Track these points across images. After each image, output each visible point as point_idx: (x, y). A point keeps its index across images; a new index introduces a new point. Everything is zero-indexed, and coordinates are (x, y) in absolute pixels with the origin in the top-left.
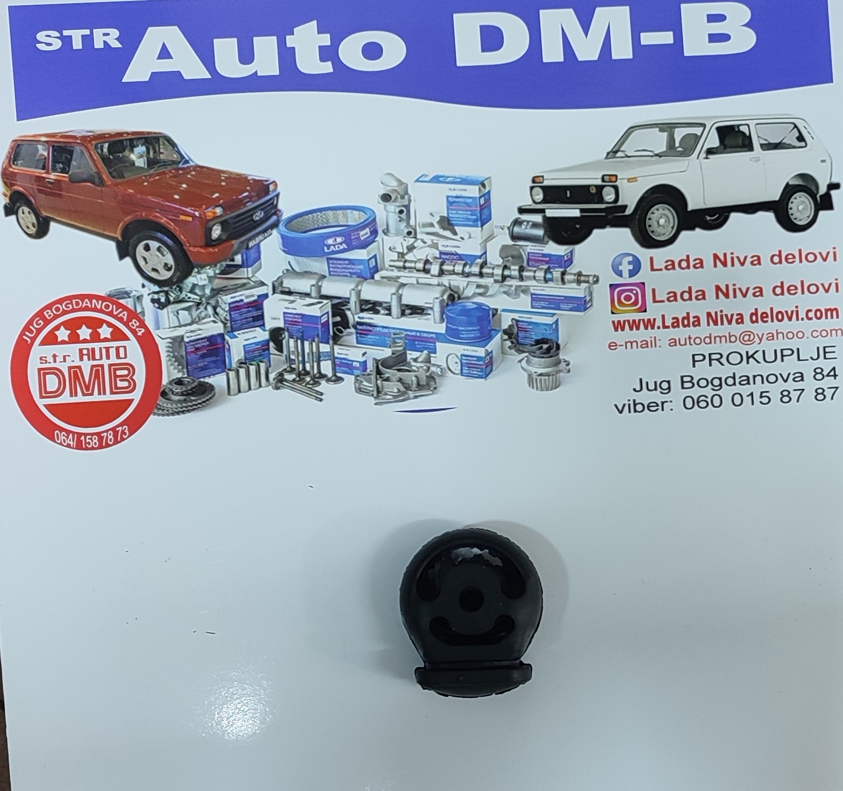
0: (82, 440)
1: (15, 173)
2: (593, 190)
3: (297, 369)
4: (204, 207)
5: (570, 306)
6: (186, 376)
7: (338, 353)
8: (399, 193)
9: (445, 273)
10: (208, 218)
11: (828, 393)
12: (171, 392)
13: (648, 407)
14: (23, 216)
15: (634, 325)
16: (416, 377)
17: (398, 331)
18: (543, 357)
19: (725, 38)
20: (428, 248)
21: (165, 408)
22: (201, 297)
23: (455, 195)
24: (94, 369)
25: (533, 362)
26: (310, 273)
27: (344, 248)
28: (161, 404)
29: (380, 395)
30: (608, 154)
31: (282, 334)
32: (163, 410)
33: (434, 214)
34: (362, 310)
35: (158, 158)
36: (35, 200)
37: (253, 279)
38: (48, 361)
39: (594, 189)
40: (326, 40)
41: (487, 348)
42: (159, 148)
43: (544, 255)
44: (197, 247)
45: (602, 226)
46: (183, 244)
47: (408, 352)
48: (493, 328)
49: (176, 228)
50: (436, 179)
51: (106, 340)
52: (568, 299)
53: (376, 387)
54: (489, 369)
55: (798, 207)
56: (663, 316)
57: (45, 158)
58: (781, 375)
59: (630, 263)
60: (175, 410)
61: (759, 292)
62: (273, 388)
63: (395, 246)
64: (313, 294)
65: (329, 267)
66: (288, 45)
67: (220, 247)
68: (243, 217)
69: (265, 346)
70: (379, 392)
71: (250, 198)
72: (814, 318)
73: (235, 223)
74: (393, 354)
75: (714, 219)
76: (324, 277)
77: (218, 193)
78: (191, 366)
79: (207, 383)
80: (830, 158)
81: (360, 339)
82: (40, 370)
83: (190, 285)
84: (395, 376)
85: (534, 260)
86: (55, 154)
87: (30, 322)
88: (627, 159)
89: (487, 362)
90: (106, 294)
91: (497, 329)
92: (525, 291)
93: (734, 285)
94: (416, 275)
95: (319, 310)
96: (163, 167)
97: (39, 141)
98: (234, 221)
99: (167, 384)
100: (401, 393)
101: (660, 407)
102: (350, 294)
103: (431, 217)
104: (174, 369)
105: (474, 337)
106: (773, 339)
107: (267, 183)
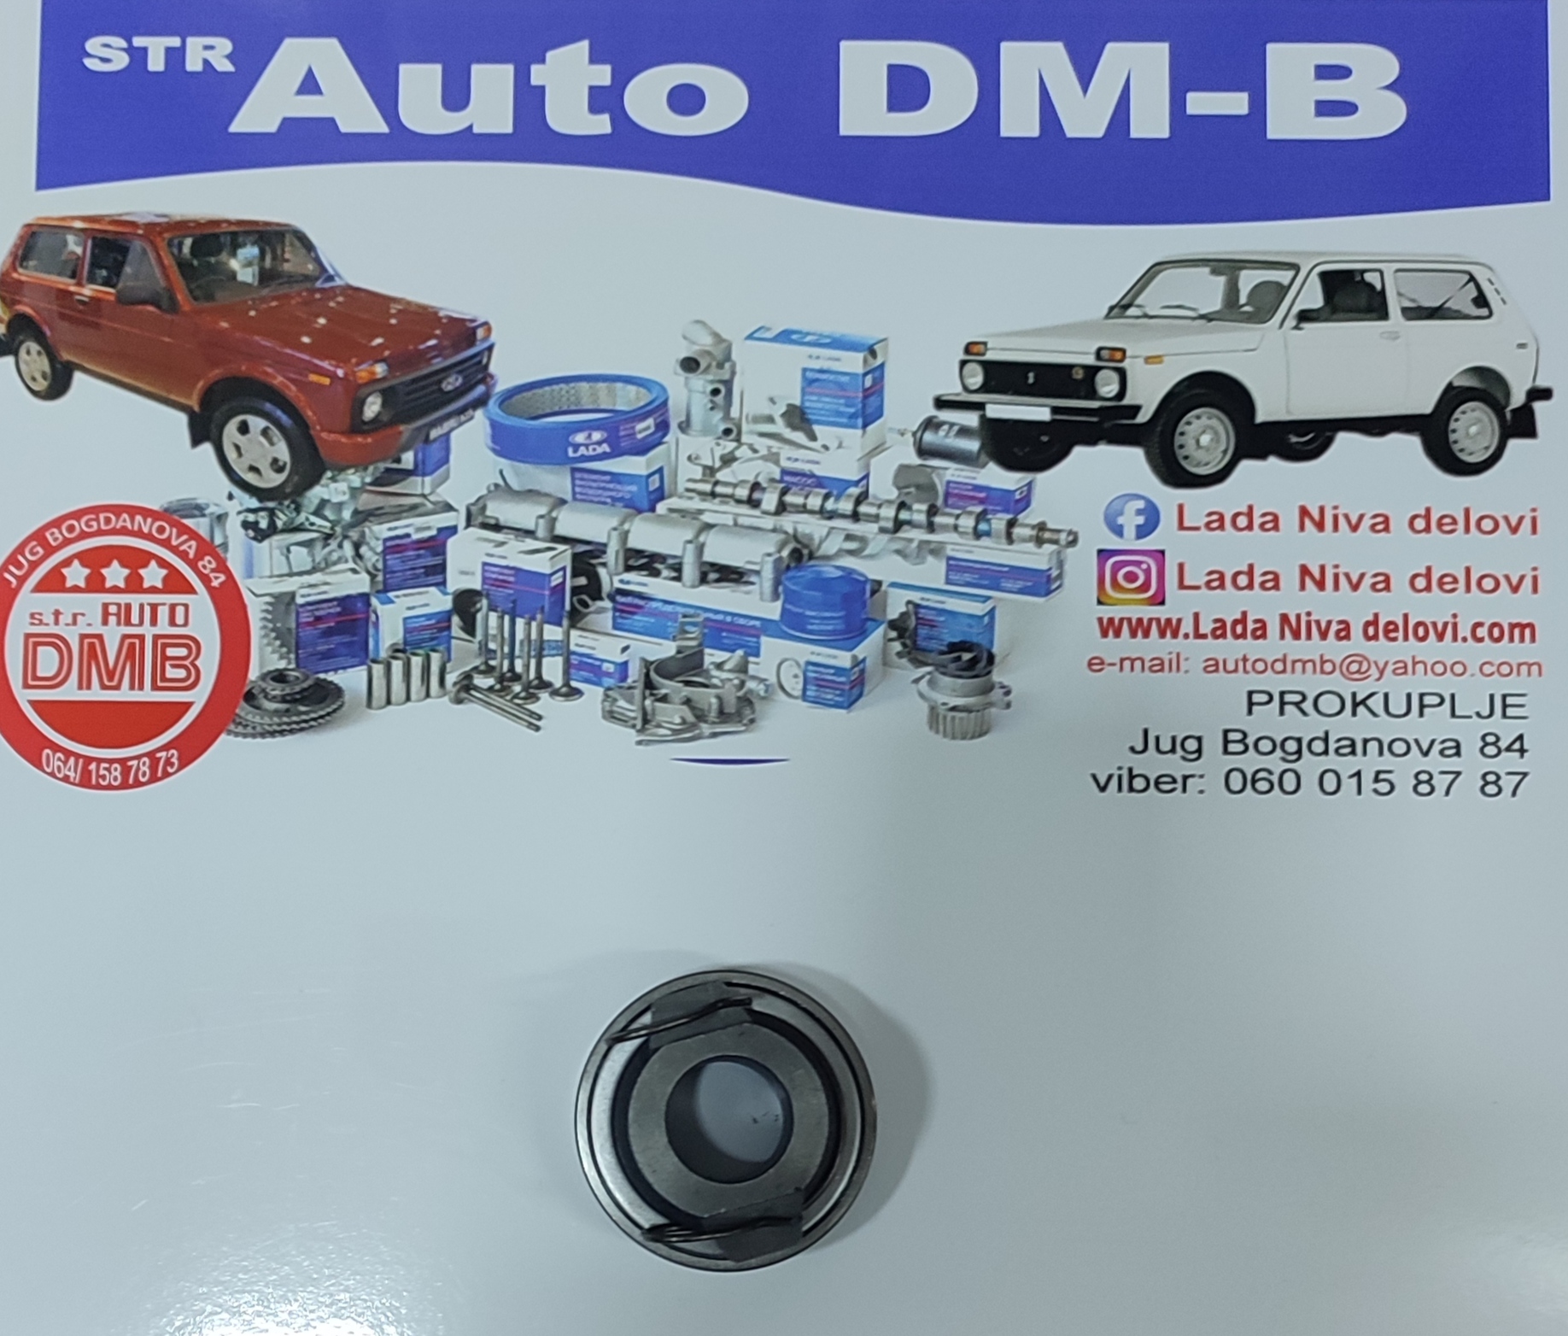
1: (21, 282)
2: (1079, 375)
3: (498, 669)
4: (354, 360)
5: (1020, 584)
6: (292, 666)
7: (577, 645)
8: (714, 357)
9: (789, 509)
10: (360, 382)
11: (1508, 783)
12: (261, 696)
13: (1157, 783)
14: (27, 357)
15: (1140, 628)
16: (719, 697)
18: (960, 676)
19: (1346, 108)
20: (760, 462)
21: (249, 723)
22: (334, 524)
23: (817, 367)
24: (128, 641)
25: (941, 683)
26: (539, 493)
27: (605, 453)
28: (243, 714)
29: (647, 726)
30: (1112, 308)
31: (475, 604)
32: (246, 726)
33: (776, 400)
34: (628, 569)
35: (280, 269)
36: (51, 329)
37: (431, 497)
38: (45, 621)
39: (1081, 371)
40: (603, 75)
41: (855, 652)
42: (283, 252)
43: (978, 488)
44: (334, 432)
45: (1092, 441)
46: (310, 425)
47: (707, 651)
48: (870, 616)
49: (300, 395)
50: (785, 337)
51: (153, 590)
52: (1017, 572)
53: (641, 713)
54: (856, 691)
55: (1468, 427)
56: (1196, 616)
58: (1417, 741)
59: (1139, 512)
60: (267, 728)
61: (1384, 583)
62: (450, 700)
63: (701, 453)
64: (541, 533)
65: (574, 485)
66: (534, 81)
67: (376, 436)
68: (423, 384)
69: (442, 621)
70: (646, 721)
71: (439, 350)
72: (1487, 639)
73: (409, 394)
74: (679, 652)
75: (1307, 442)
76: (563, 502)
77: (382, 337)
78: (304, 648)
79: (331, 683)
80: (1536, 340)
81: (620, 621)
82: (28, 636)
83: (316, 502)
84: (680, 692)
85: (958, 496)
86: (97, 251)
87: (20, 549)
88: (1146, 320)
89: (853, 678)
90: (162, 507)
91: (878, 618)
92: (936, 551)
93: (1336, 566)
94: (732, 508)
95: (549, 563)
96: (287, 285)
97: (70, 229)
98: (408, 389)
99: (258, 677)
100: (686, 726)
101: (1179, 785)
102: (609, 536)
103: (771, 404)
104: (273, 652)
105: (834, 631)
106: (1405, 672)
107: (473, 324)
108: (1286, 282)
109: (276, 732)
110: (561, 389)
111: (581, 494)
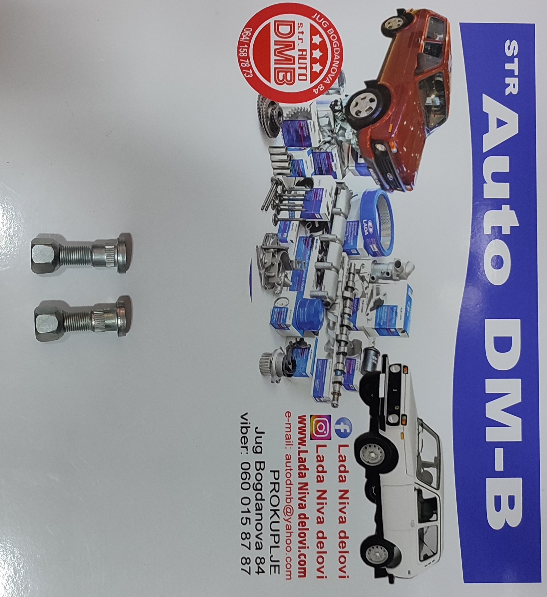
0: (245, 46)
1: (425, 18)
3: (284, 195)
4: (398, 141)
5: (318, 387)
6: (284, 119)
7: (293, 223)
8: (401, 273)
9: (345, 301)
10: (390, 143)
11: (246, 567)
12: (273, 108)
13: (244, 437)
14: (397, 21)
15: (302, 431)
16: (274, 276)
17: (306, 266)
18: (283, 365)
19: (498, 507)
20: (362, 290)
22: (337, 134)
23: (398, 311)
24: (293, 59)
25: (280, 358)
26: (349, 209)
27: (365, 233)
28: (266, 101)
29: (263, 250)
30: (421, 420)
31: (308, 186)
32: (262, 102)
33: (385, 296)
34: (322, 242)
35: (431, 113)
36: (407, 30)
37: (347, 169)
38: (299, 28)
39: (397, 409)
41: (292, 326)
42: (438, 114)
43: (353, 371)
44: (371, 133)
45: (371, 413)
46: (373, 125)
47: (292, 271)
48: (305, 332)
49: (385, 121)
50: (409, 299)
51: (312, 68)
52: (322, 385)
53: (268, 247)
54: (277, 326)
55: (378, 552)
56: (307, 452)
57: (434, 39)
58: (261, 533)
59: (345, 430)
60: (261, 110)
61: (320, 521)
62: (272, 177)
63: (365, 268)
64: (335, 210)
65: (352, 222)
66: (503, 206)
67: (370, 150)
68: (390, 166)
69: (301, 174)
70: (265, 249)
71: (402, 172)
72: (300, 559)
73: (386, 161)
74: (291, 261)
75: (372, 493)
76: (346, 218)
77: (407, 151)
78: (291, 123)
79: (279, 133)
80: (411, 578)
81: (303, 239)
82: (294, 22)
83: (345, 127)
84: (276, 262)
85: (350, 363)
86: (437, 46)
88: (417, 433)
89: (282, 325)
90: (342, 71)
91: (304, 334)
92: (330, 355)
93: (326, 504)
94: (345, 280)
95: (323, 213)
96: (425, 116)
97: (445, 36)
98: (388, 161)
99: (280, 106)
100: (264, 264)
101: (243, 445)
102: (333, 235)
103: (384, 294)
104: (289, 112)
105: (299, 318)
106: (287, 529)
107: (412, 185)
108: (432, 485)
109: (260, 113)
110: (388, 217)
111: (349, 224)
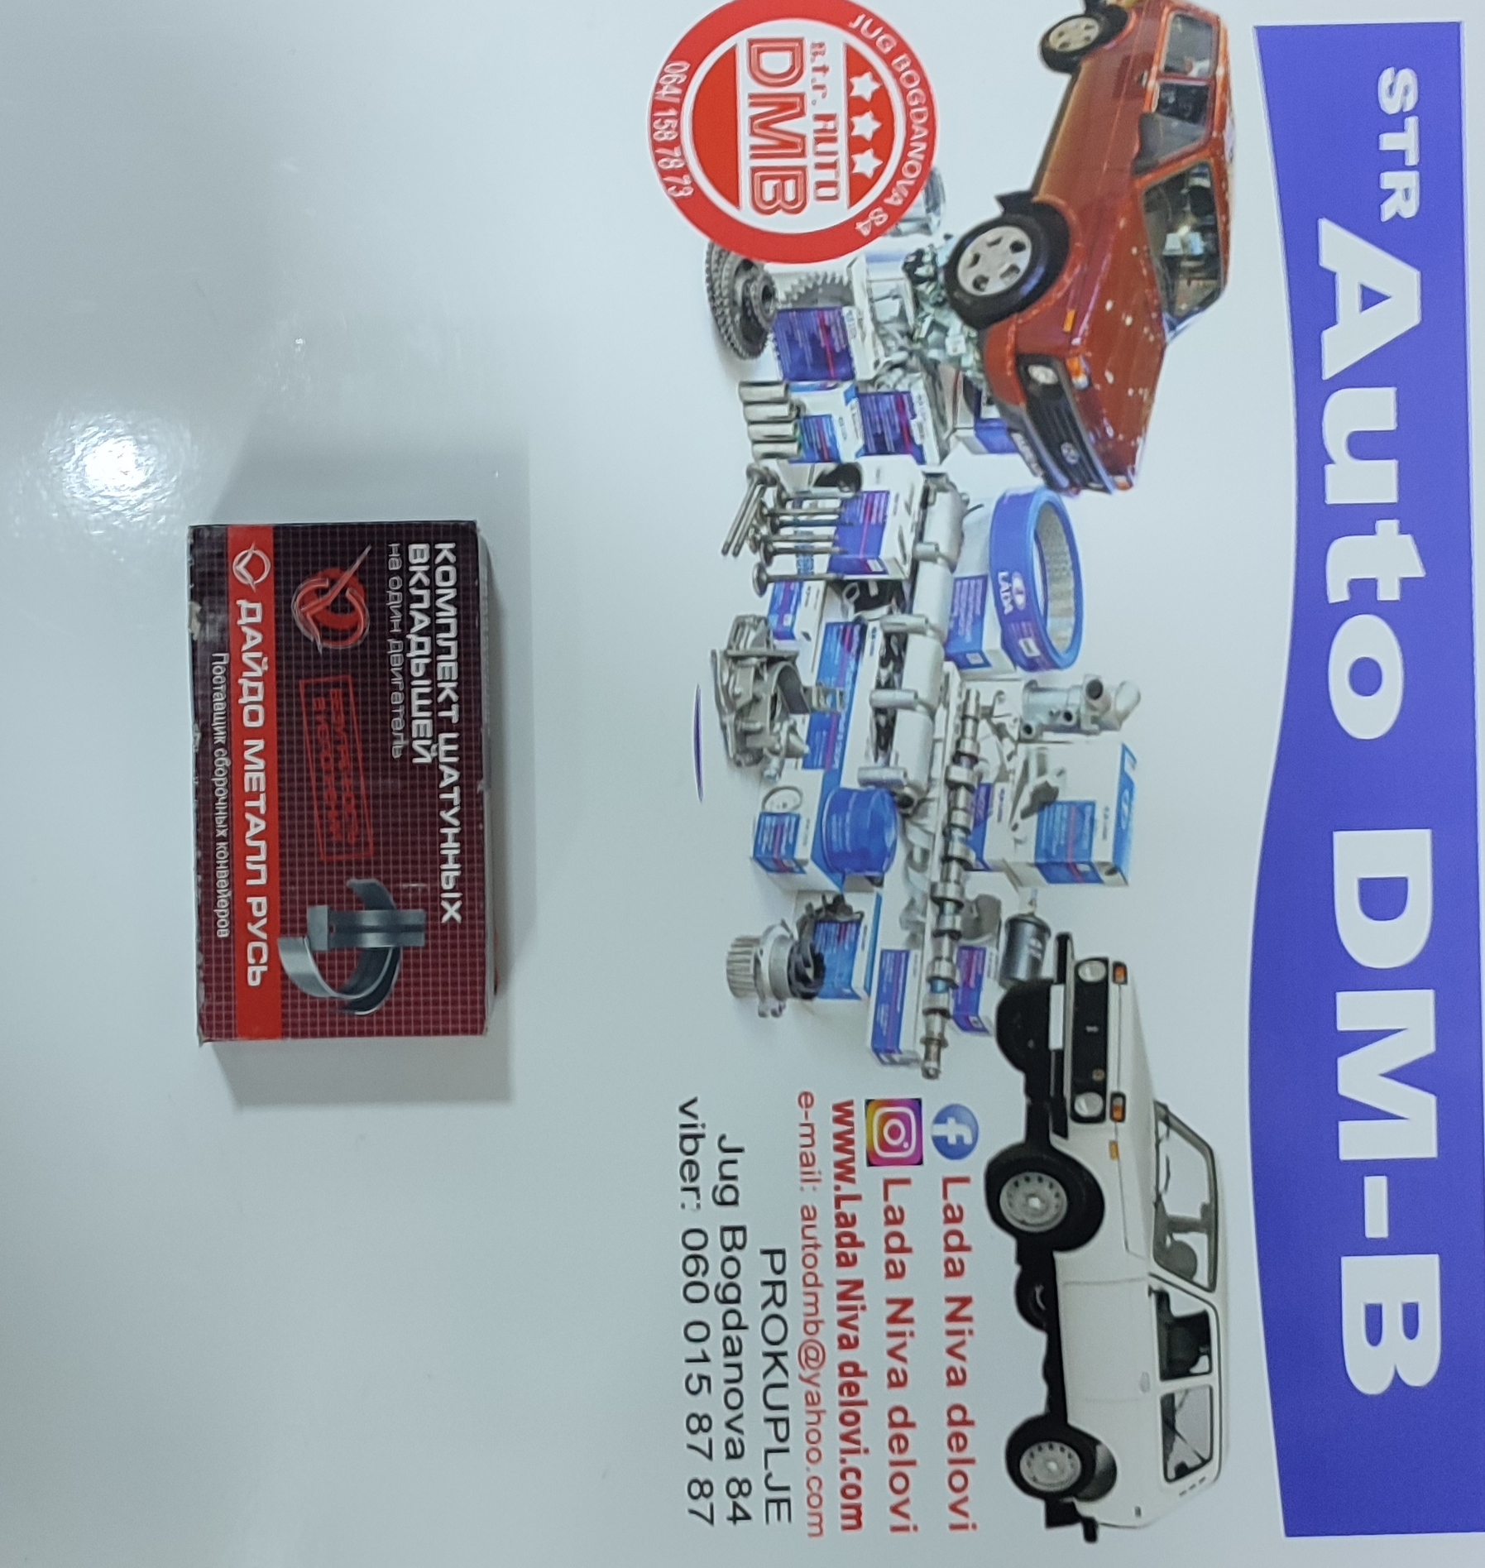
1: (1159, 17)
2: (1097, 1076)
4: (1089, 354)
5: (884, 1024)
6: (780, 307)
7: (809, 588)
8: (1103, 713)
9: (952, 793)
10: (1068, 361)
11: (702, 1506)
12: (748, 276)
13: (690, 1162)
14: (1083, 26)
15: (844, 1142)
16: (761, 731)
18: (789, 967)
19: (1374, 1334)
20: (998, 763)
21: (721, 265)
22: (923, 341)
23: (1097, 817)
25: (782, 948)
26: (961, 544)
27: (1003, 609)
28: (730, 258)
29: (730, 661)
30: (1165, 1107)
31: (848, 484)
32: (718, 262)
33: (1062, 777)
34: (888, 636)
35: (1181, 276)
36: (1110, 50)
37: (953, 438)
39: (1100, 1078)
40: (1389, 592)
41: (811, 862)
42: (1199, 279)
43: (979, 979)
44: (1016, 338)
45: (1029, 1090)
46: (1022, 314)
47: (807, 717)
48: (847, 877)
49: (1050, 304)
50: (1126, 784)
51: (852, 164)
52: (896, 1020)
53: (744, 654)
54: (771, 865)
55: (1055, 1461)
56: (857, 1198)
57: (1185, 73)
58: (740, 1416)
59: (960, 1139)
60: (717, 284)
61: (897, 1381)
62: (751, 465)
63: (1006, 703)
64: (921, 548)
65: (969, 578)
66: (1381, 525)
67: (1014, 380)
68: (1068, 423)
69: (827, 453)
70: (736, 659)
71: (1102, 439)
72: (841, 1483)
73: (1057, 410)
74: (806, 689)
75: (1036, 1302)
76: (953, 568)
77: (1114, 381)
78: (798, 317)
79: (764, 346)
80: (1145, 1526)
81: (836, 629)
82: (800, 41)
83: (945, 322)
84: (765, 692)
85: (971, 960)
86: (1193, 92)
88: (1154, 1142)
89: (784, 861)
90: (936, 169)
91: (846, 882)
92: (915, 940)
93: (912, 1334)
94: (951, 737)
95: (891, 556)
96: (1164, 284)
97: (1216, 63)
98: (1063, 411)
99: (766, 272)
100: (732, 699)
101: (689, 1184)
102: (920, 616)
103: (1058, 771)
104: (793, 287)
105: (831, 842)
106: (808, 1403)
107: (1129, 472)
109: (714, 293)
110: (1067, 562)
111: (961, 586)
